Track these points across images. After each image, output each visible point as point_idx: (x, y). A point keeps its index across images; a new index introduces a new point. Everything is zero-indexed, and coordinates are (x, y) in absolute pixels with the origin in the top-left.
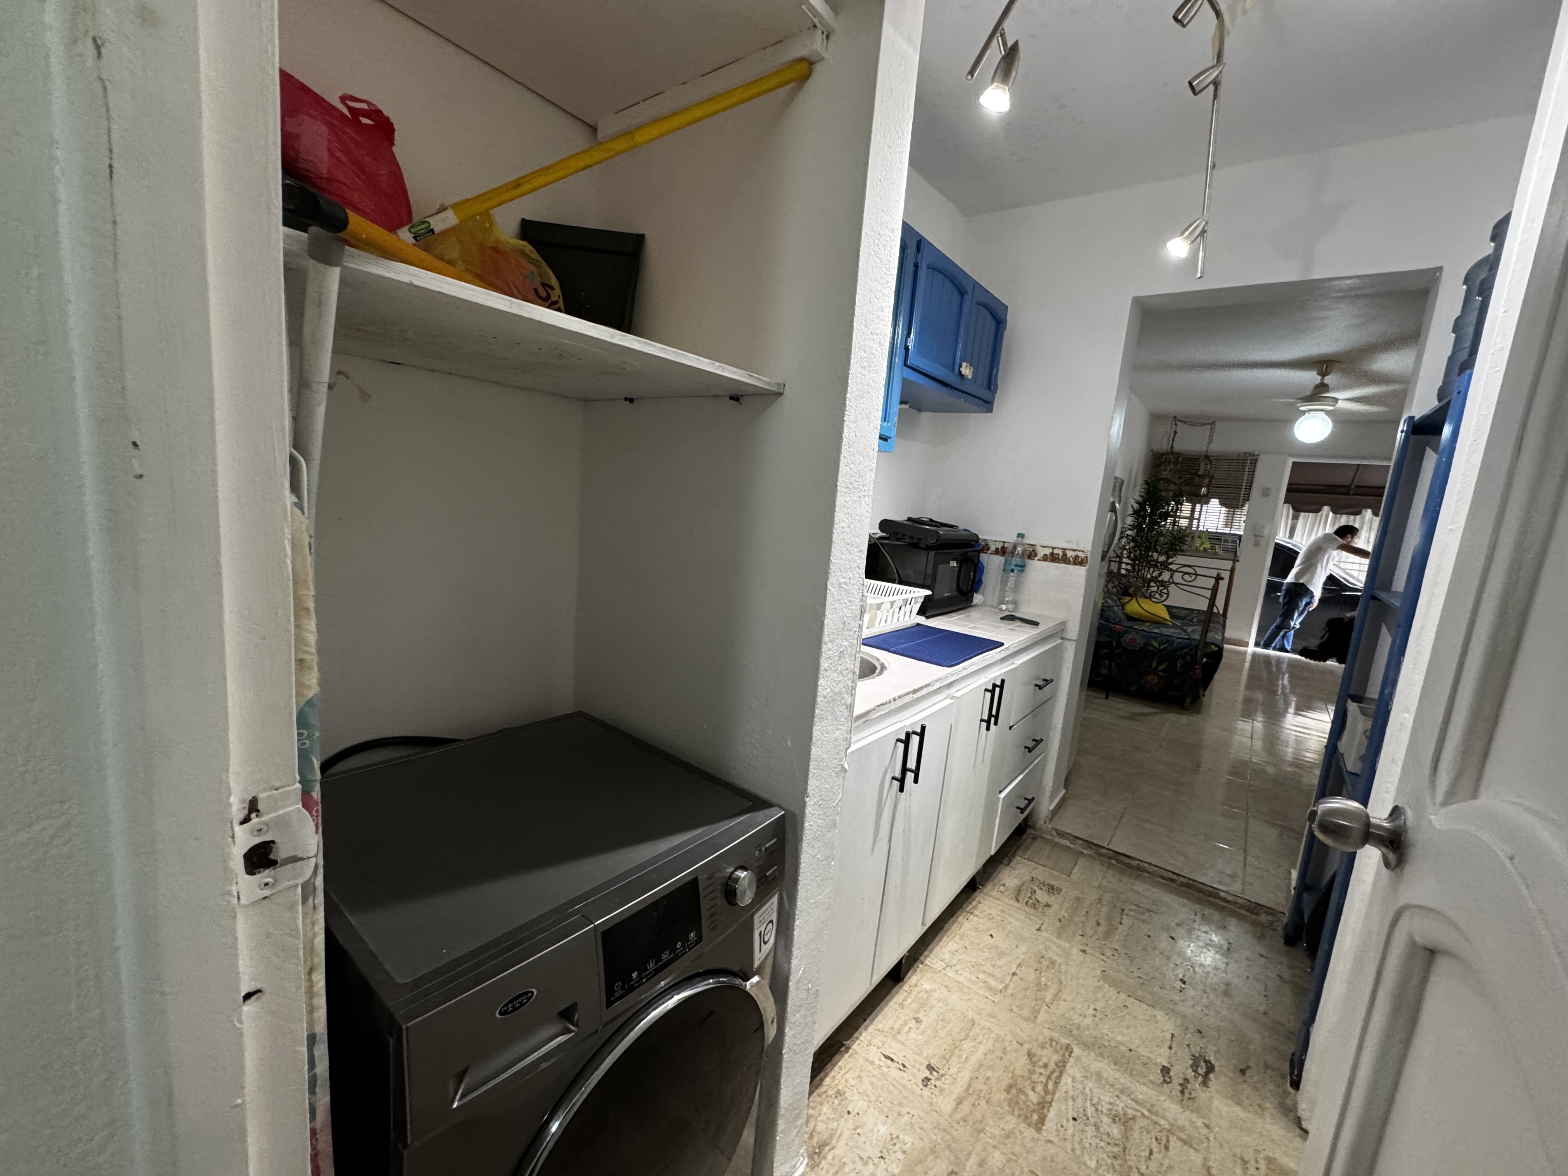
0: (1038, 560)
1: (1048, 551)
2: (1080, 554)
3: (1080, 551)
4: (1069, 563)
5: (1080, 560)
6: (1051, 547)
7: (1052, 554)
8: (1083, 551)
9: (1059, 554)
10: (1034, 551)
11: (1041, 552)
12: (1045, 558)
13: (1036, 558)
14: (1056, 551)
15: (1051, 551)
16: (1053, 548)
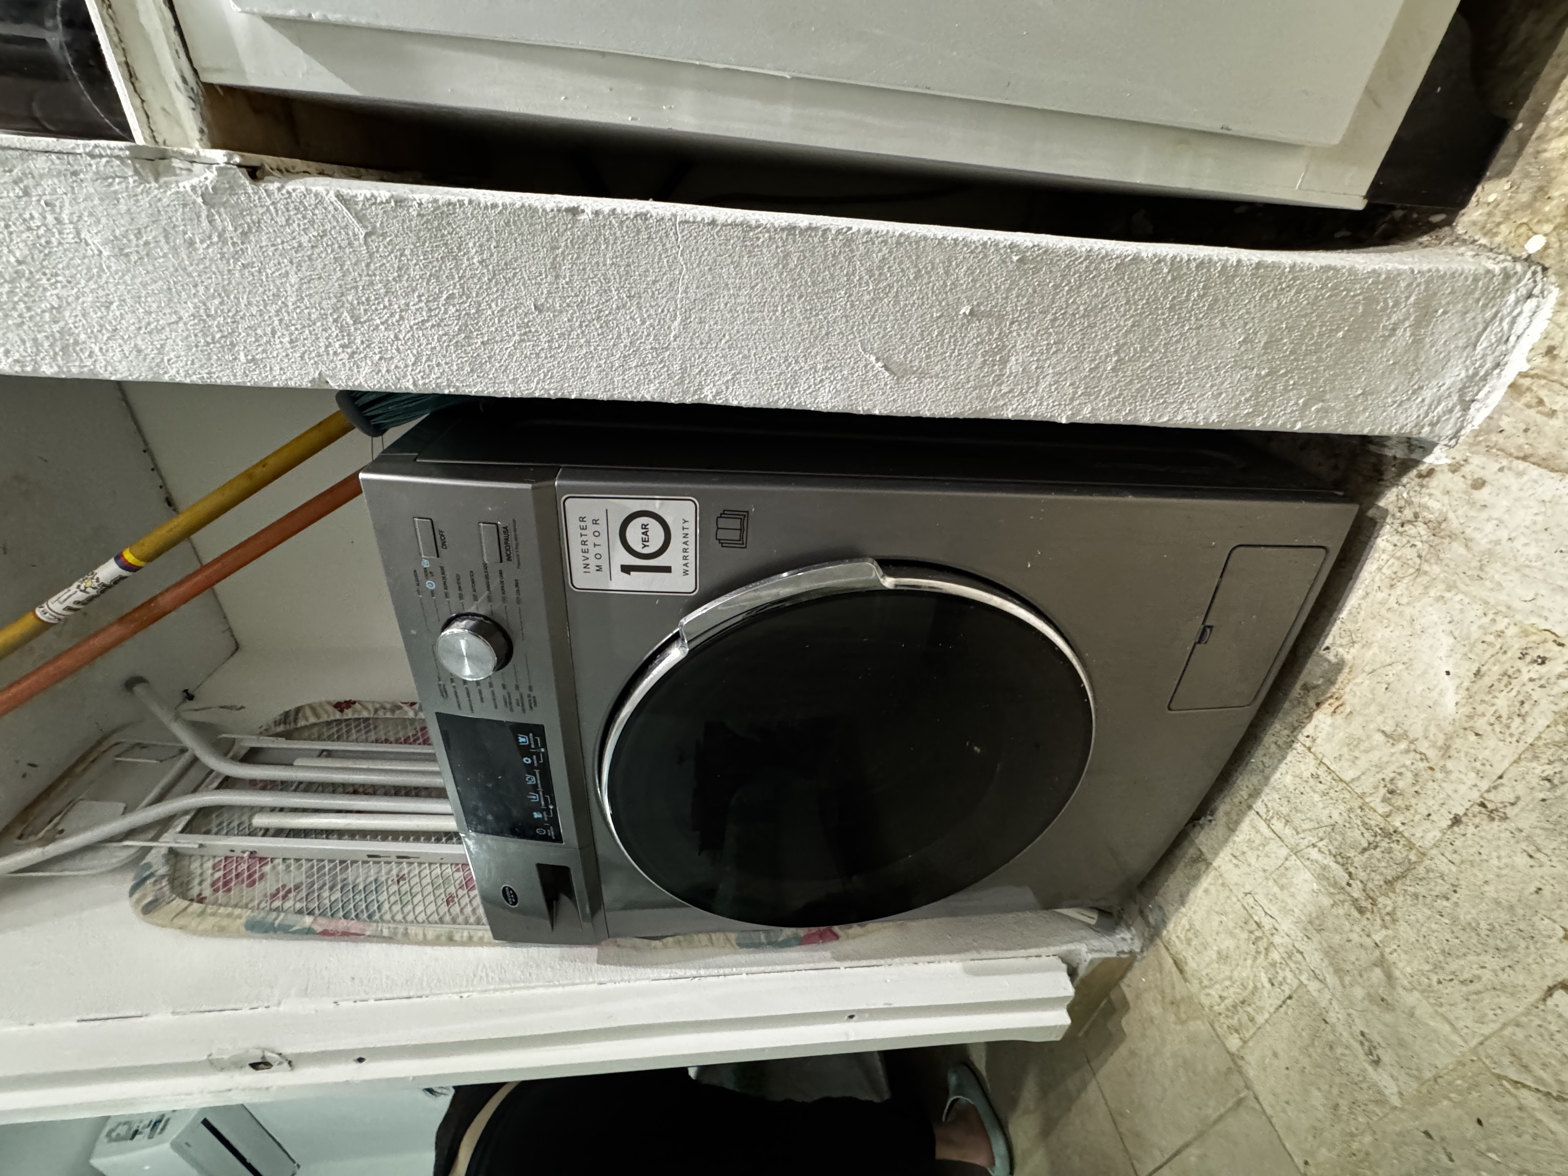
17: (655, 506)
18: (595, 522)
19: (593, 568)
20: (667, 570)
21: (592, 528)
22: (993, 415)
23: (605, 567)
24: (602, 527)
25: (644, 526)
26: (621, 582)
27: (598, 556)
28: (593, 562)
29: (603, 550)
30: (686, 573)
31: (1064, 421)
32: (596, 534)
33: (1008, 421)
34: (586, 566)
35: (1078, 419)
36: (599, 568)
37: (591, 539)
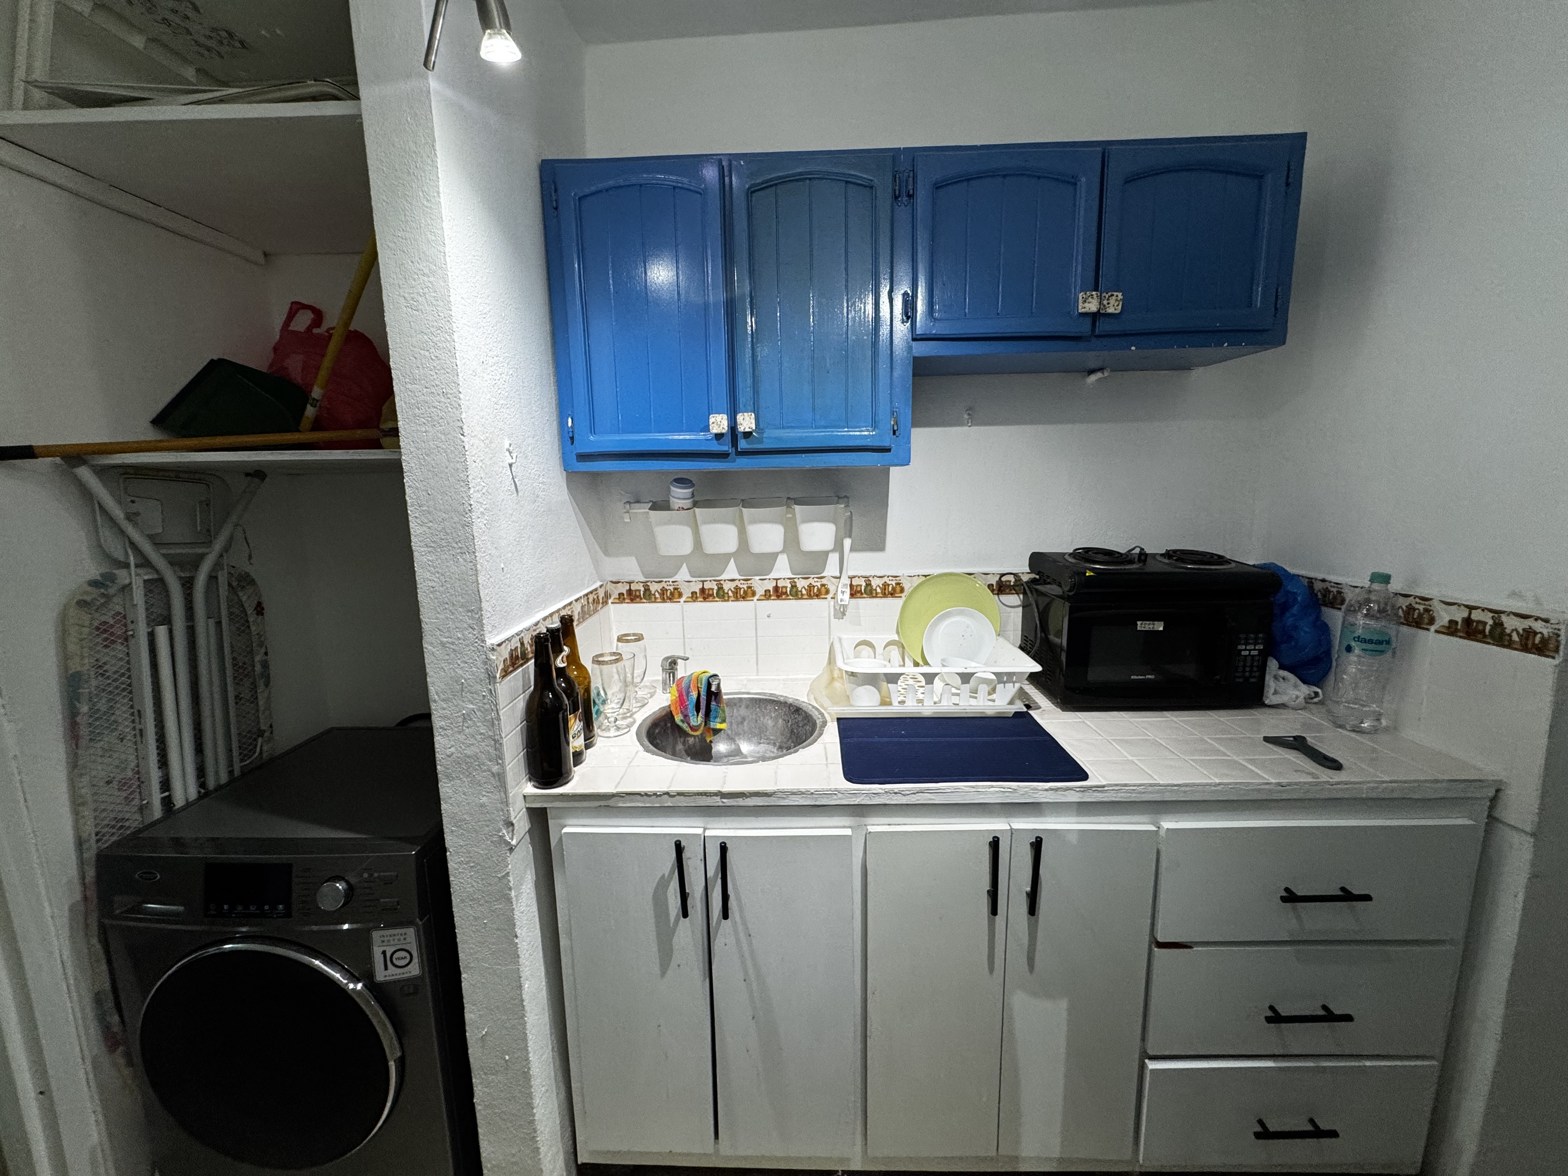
0: (1437, 631)
1: (1459, 615)
2: (1538, 626)
3: (1537, 619)
4: (1510, 645)
5: (1538, 639)
6: (1467, 606)
7: (1468, 621)
8: (1546, 621)
9: (1485, 624)
10: (1427, 611)
11: (1444, 617)
12: (1451, 629)
13: (1433, 628)
14: (1476, 615)
15: (1465, 614)
16: (1471, 608)
17: (416, 960)
18: (405, 939)
19: (382, 939)
20: (386, 968)
21: (402, 938)
22: (473, 1075)
23: (384, 944)
24: (402, 941)
25: (405, 957)
26: (377, 951)
27: (389, 941)
28: (386, 939)
29: (392, 943)
30: (385, 976)
31: (475, 1101)
32: (399, 940)
33: (471, 1080)
34: (383, 936)
35: (476, 1106)
36: (383, 941)
37: (397, 937)
